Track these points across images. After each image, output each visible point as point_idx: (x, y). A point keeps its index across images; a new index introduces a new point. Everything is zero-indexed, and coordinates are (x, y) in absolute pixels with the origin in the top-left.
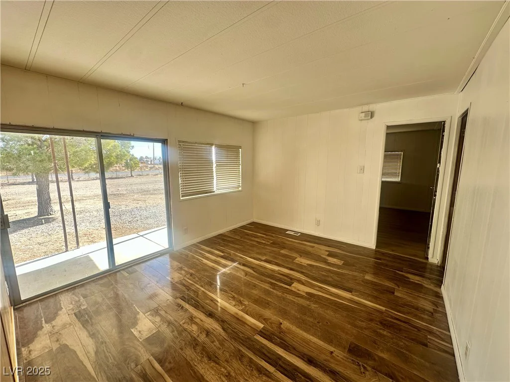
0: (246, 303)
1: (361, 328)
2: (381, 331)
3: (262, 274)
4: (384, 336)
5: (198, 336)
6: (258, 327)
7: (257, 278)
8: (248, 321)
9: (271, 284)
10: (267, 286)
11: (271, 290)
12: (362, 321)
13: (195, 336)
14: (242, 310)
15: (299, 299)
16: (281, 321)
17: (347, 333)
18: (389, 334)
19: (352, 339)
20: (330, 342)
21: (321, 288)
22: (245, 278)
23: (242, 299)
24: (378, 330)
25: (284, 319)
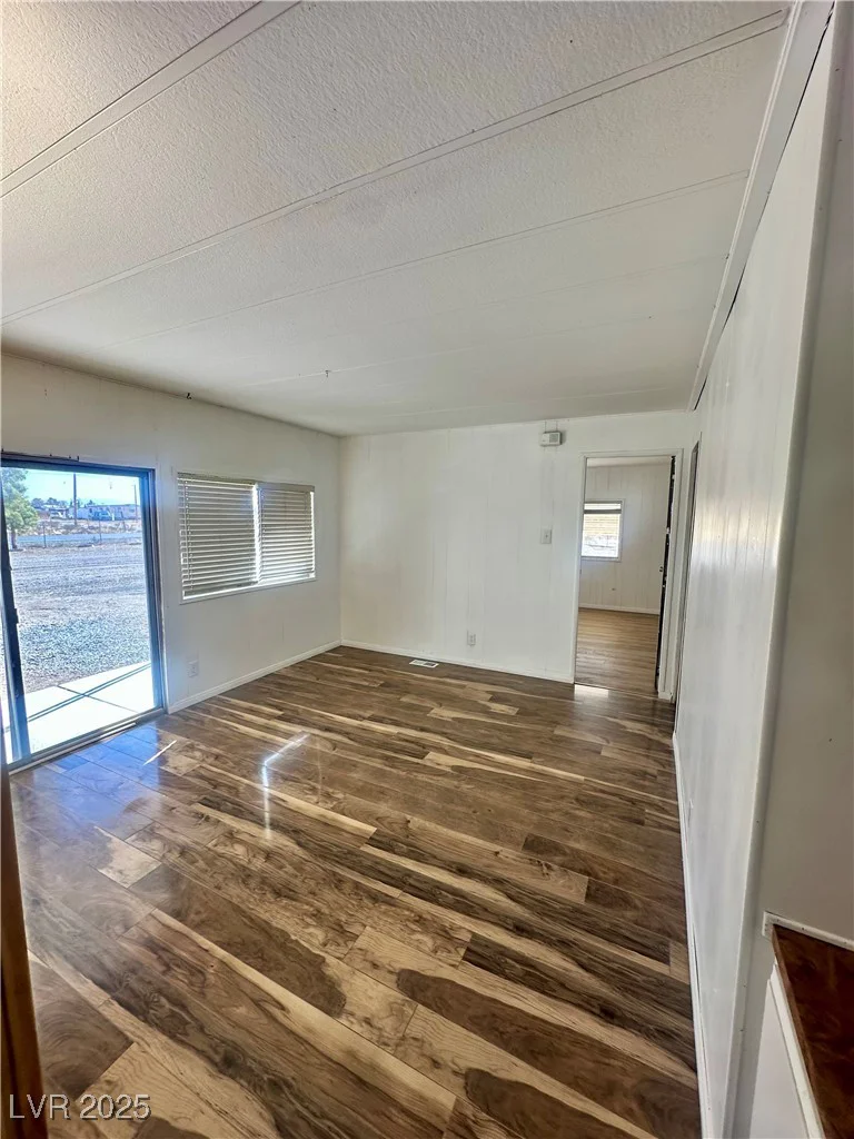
0: (340, 796)
1: (547, 811)
2: (577, 812)
3: (369, 743)
4: (581, 818)
5: (250, 862)
6: (365, 832)
7: (359, 752)
8: (348, 825)
9: (387, 758)
10: (377, 764)
11: (388, 769)
12: (548, 801)
13: (242, 862)
14: (333, 809)
15: (440, 778)
16: (409, 817)
17: (522, 822)
18: (589, 815)
19: (530, 830)
20: (495, 839)
21: (477, 756)
22: (334, 752)
23: (331, 790)
24: (572, 811)
25: (413, 813)
